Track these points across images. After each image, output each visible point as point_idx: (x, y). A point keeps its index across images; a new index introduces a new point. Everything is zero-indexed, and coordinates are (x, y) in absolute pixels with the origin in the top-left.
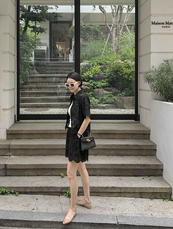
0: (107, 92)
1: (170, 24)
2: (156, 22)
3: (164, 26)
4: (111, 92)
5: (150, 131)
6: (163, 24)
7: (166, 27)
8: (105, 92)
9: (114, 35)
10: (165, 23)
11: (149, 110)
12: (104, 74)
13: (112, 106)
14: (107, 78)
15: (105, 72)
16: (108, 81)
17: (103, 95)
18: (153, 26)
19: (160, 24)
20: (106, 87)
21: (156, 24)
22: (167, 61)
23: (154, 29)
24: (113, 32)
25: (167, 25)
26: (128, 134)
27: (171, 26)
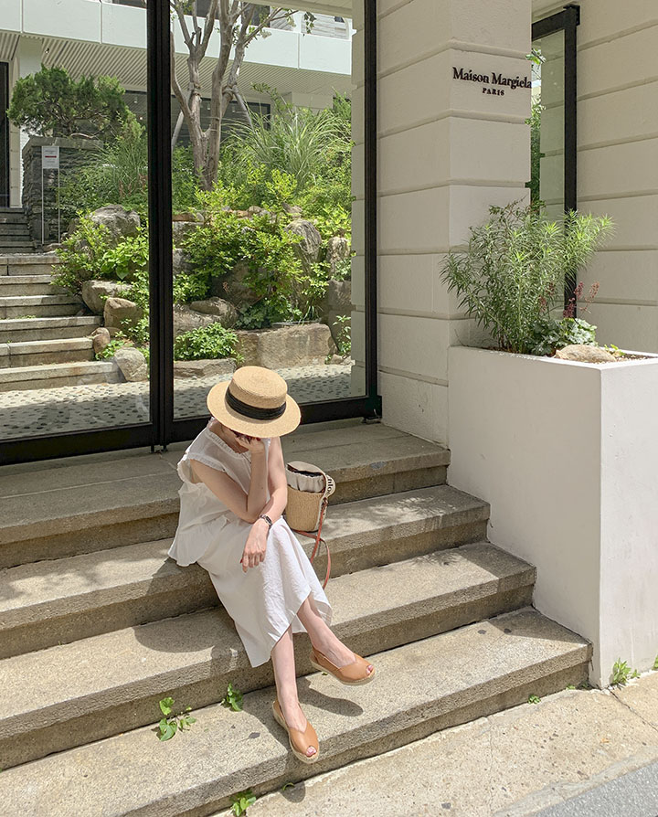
0: (203, 318)
1: (504, 83)
2: (466, 70)
3: (487, 86)
4: (216, 317)
5: (447, 455)
6: (485, 79)
8: (197, 317)
10: (491, 79)
19: (476, 78)
20: (196, 299)
21: (466, 77)
23: (460, 96)
25: (497, 87)
26: (382, 477)
27: (507, 89)
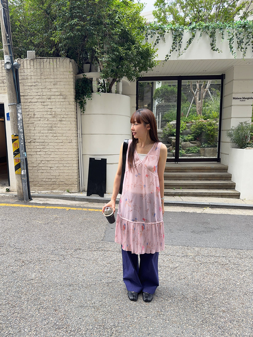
0: (193, 145)
1: (246, 99)
2: (236, 97)
3: (241, 100)
4: (196, 145)
5: (228, 167)
6: (241, 98)
7: (243, 101)
8: (191, 144)
9: (198, 98)
10: (242, 98)
11: (228, 154)
12: (190, 131)
13: (197, 155)
14: (192, 133)
15: (190, 129)
16: (193, 136)
17: (189, 147)
18: (234, 101)
19: (238, 99)
20: (192, 141)
21: (236, 99)
22: (242, 123)
23: (234, 102)
24: (197, 96)
25: (244, 100)
26: (213, 169)
27: (246, 100)
